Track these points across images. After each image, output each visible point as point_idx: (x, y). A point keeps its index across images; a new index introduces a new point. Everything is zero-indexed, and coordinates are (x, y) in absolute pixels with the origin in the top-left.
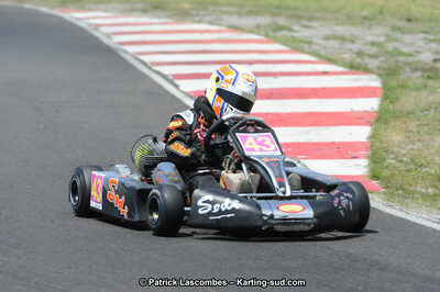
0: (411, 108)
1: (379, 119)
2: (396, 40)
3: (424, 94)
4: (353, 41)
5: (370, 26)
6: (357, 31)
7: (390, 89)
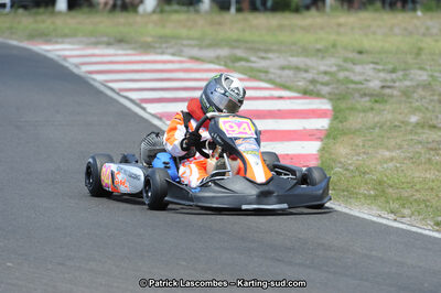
0: (358, 127)
1: (328, 136)
2: (347, 70)
3: (371, 115)
4: (306, 71)
5: (323, 58)
6: (310, 62)
7: (339, 111)
